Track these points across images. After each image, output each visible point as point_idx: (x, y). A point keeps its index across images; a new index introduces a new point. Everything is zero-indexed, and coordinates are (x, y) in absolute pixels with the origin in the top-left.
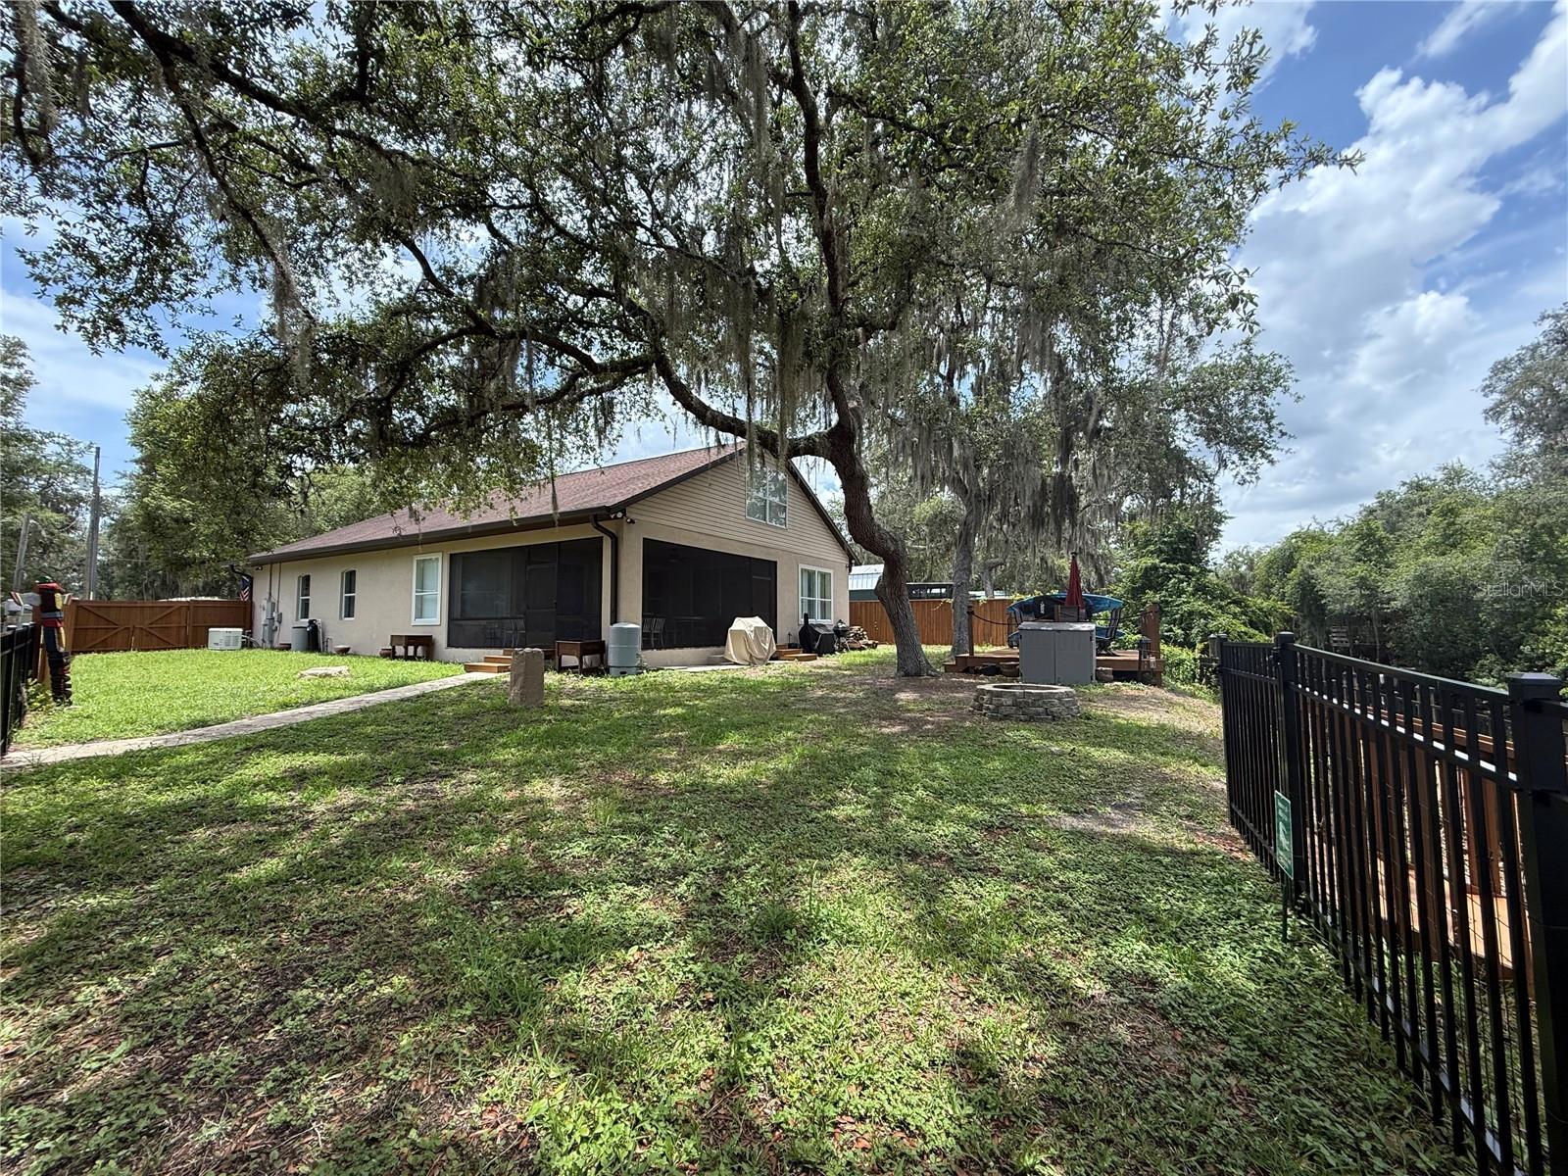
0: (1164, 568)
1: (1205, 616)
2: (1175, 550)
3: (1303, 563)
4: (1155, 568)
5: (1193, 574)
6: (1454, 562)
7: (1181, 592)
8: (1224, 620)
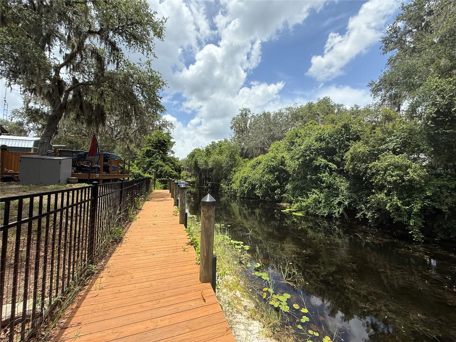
0: (153, 151)
1: (162, 166)
2: (157, 146)
3: (196, 156)
4: (150, 151)
5: (161, 153)
6: (220, 157)
7: (157, 159)
8: (166, 168)
